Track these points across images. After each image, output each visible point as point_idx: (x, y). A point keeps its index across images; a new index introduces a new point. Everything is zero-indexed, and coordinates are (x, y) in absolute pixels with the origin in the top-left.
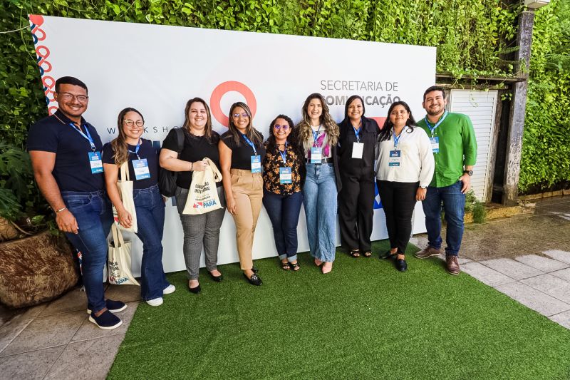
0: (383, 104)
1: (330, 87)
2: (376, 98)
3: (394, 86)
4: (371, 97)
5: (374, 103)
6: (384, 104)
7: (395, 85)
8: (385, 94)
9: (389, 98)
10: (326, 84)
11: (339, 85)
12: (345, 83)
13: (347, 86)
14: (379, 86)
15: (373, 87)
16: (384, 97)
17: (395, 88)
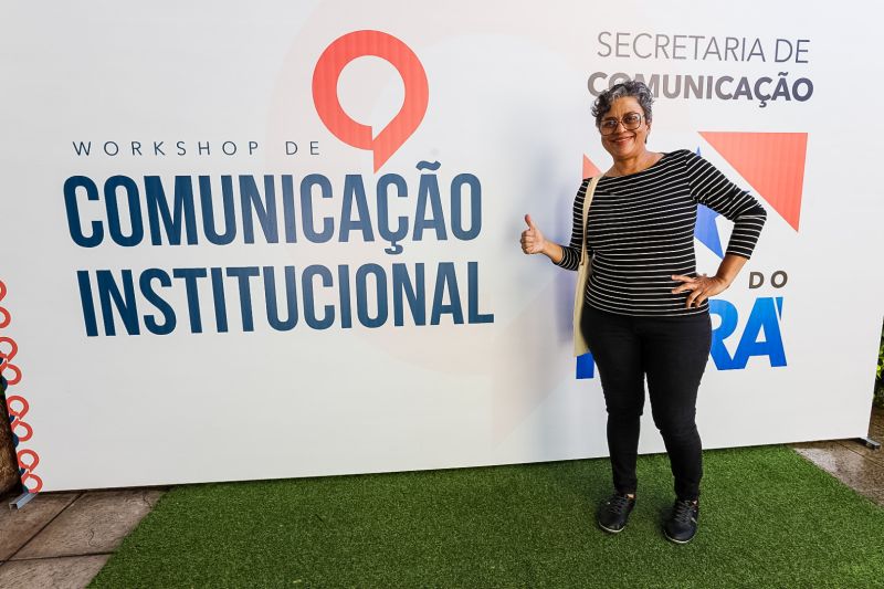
0: (763, 99)
1: (622, 50)
2: (744, 81)
3: (798, 51)
4: (730, 79)
5: (739, 93)
6: (768, 97)
7: (803, 46)
8: (771, 69)
9: (783, 82)
10: (611, 41)
11: (646, 46)
12: (662, 41)
13: (669, 49)
14: (757, 50)
15: (738, 52)
16: (769, 80)
17: (802, 56)
